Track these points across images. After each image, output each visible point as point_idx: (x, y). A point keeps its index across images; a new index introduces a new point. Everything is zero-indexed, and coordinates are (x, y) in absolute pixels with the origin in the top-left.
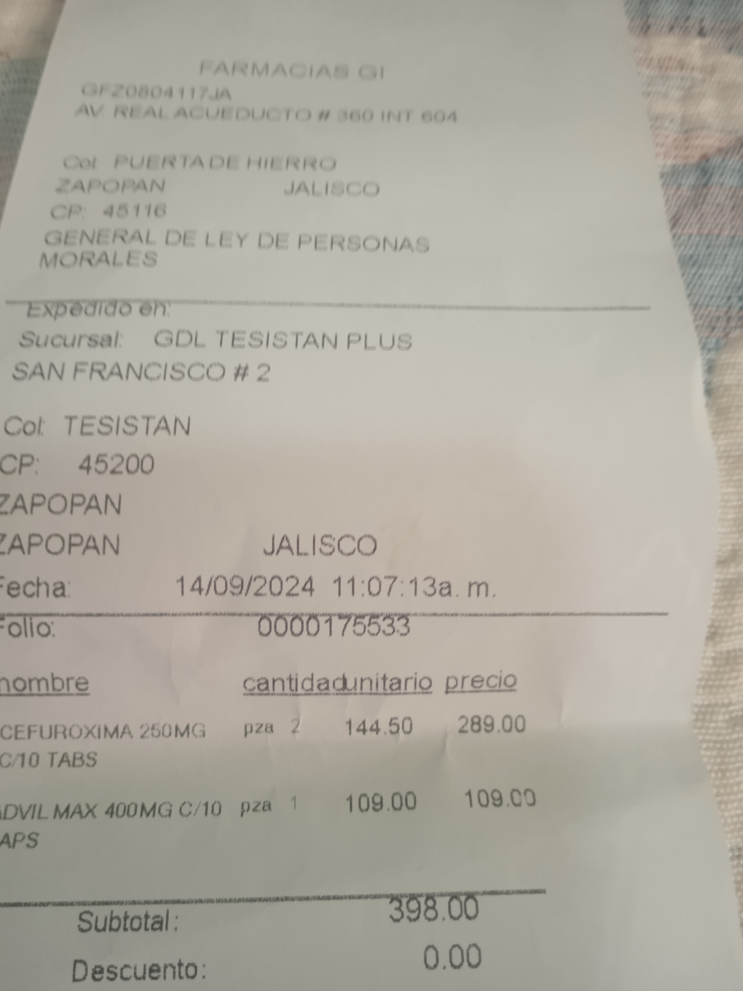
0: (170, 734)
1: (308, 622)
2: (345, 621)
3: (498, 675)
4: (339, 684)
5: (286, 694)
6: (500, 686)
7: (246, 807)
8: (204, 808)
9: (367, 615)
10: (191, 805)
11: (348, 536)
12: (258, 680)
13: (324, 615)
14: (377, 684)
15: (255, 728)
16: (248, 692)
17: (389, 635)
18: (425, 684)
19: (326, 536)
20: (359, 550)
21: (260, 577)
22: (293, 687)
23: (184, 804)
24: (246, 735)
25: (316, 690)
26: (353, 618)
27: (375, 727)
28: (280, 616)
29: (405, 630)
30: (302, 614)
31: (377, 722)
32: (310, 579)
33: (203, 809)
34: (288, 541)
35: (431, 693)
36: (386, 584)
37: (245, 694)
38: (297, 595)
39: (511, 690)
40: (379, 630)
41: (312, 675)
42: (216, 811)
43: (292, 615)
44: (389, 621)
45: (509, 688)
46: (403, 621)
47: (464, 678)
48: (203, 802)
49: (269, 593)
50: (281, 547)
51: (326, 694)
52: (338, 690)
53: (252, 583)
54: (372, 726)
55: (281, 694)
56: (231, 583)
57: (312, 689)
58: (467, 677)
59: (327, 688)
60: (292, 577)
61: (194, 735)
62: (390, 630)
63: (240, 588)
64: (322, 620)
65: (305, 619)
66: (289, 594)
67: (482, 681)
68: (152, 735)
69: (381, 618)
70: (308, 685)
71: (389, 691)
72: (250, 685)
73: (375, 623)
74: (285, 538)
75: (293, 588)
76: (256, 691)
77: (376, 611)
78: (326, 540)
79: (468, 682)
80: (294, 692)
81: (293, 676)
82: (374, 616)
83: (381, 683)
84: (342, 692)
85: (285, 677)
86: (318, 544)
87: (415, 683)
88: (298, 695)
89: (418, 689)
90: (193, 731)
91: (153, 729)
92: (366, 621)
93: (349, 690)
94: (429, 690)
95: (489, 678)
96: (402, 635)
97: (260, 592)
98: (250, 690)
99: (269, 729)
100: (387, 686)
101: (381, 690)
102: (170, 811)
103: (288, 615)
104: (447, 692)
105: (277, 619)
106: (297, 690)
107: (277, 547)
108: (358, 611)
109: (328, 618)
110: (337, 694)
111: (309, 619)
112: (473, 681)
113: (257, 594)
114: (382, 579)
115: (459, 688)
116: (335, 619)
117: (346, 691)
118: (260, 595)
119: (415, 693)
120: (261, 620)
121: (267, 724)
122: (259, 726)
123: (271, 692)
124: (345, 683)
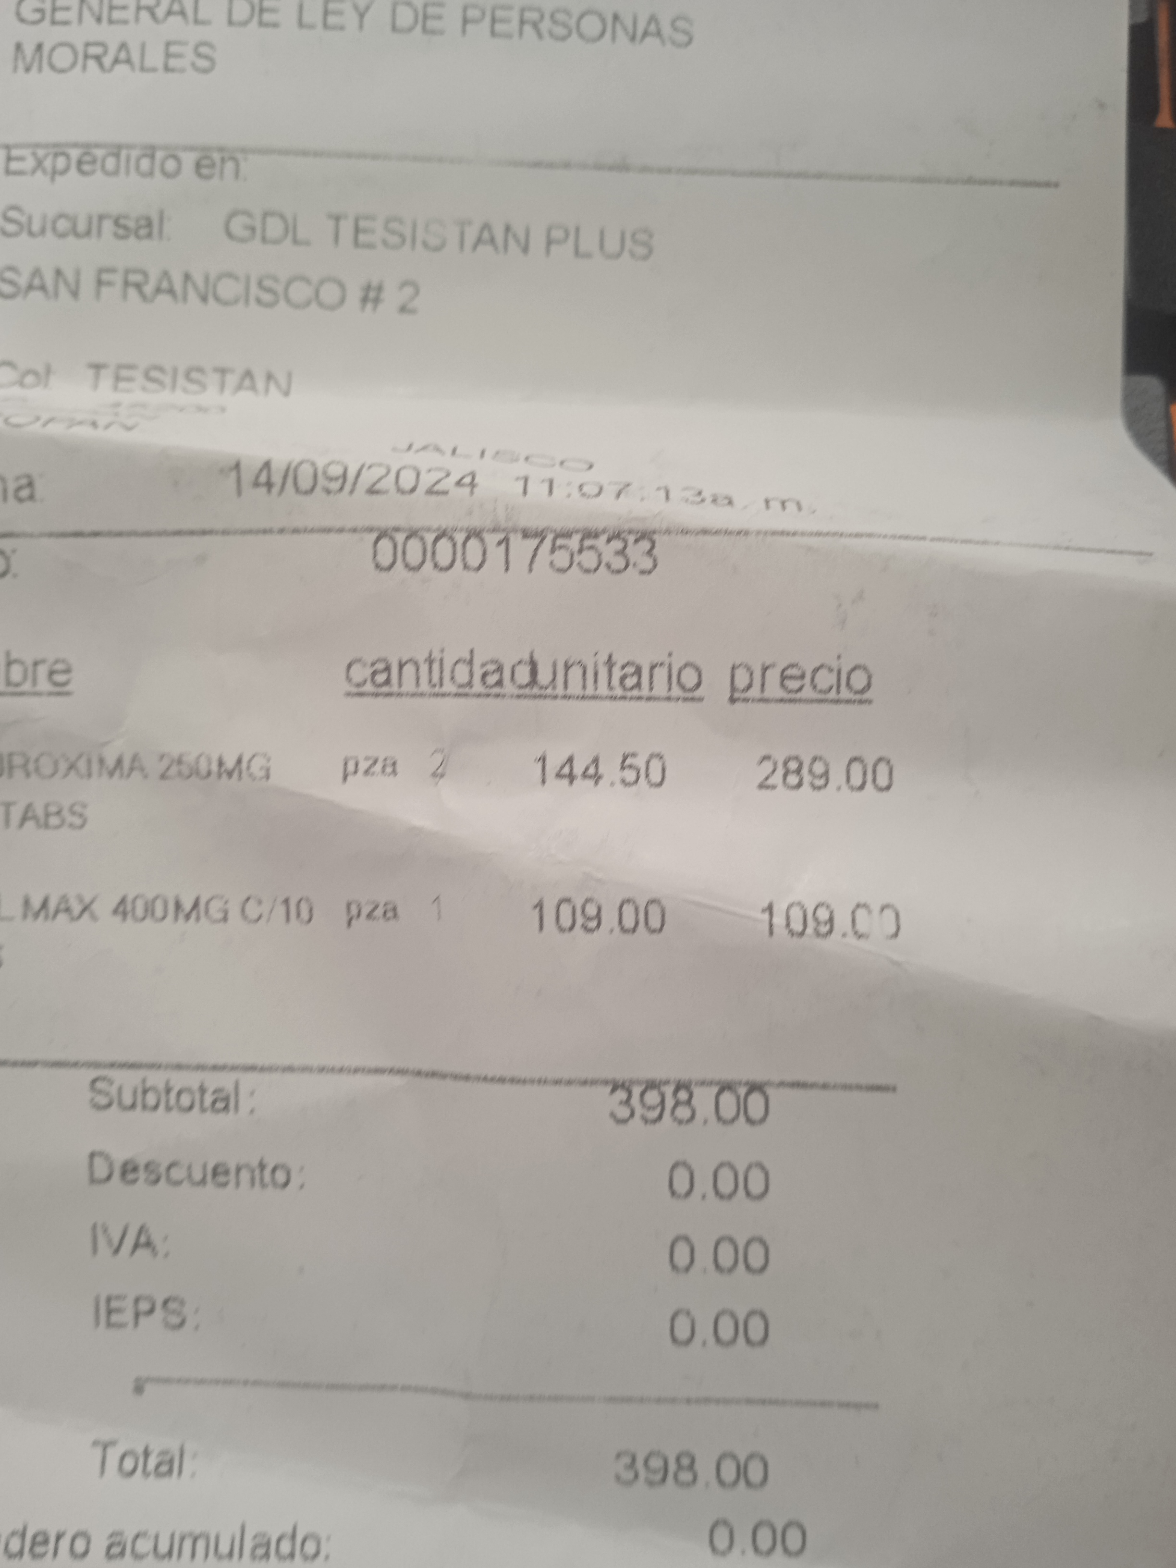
0: (209, 772)
1: (464, 544)
2: (534, 543)
3: (834, 665)
4: (523, 674)
5: (422, 695)
6: (838, 692)
7: (354, 911)
9: (577, 532)
12: (372, 664)
14: (596, 674)
15: (363, 765)
16: (354, 690)
17: (619, 571)
18: (690, 678)
21: (379, 464)
24: (345, 778)
25: (478, 687)
26: (550, 537)
27: (592, 771)
28: (412, 534)
29: (648, 563)
30: (455, 530)
31: (596, 761)
32: (472, 473)
35: (701, 699)
37: (348, 694)
38: (446, 493)
39: (861, 702)
40: (599, 563)
41: (472, 652)
42: (305, 913)
43: (435, 531)
44: (618, 545)
45: (858, 697)
46: (645, 545)
47: (765, 669)
48: (281, 897)
49: (393, 489)
51: (497, 696)
52: (521, 687)
53: (363, 474)
54: (587, 769)
55: (414, 695)
56: (325, 474)
57: (470, 684)
58: (773, 666)
59: (499, 683)
61: (251, 776)
62: (618, 562)
63: (340, 481)
64: (491, 539)
65: (459, 537)
66: (430, 492)
67: (802, 677)
68: (179, 773)
69: (604, 538)
70: (462, 674)
71: (619, 692)
72: (357, 674)
73: (592, 547)
75: (438, 484)
76: (368, 688)
77: (594, 524)
79: (773, 676)
80: (437, 689)
81: (436, 655)
82: (589, 534)
83: (603, 672)
84: (527, 691)
85: (421, 657)
87: (670, 677)
88: (444, 695)
89: (676, 691)
90: (249, 768)
91: (180, 762)
92: (574, 543)
93: (541, 688)
94: (698, 693)
95: (816, 671)
96: (644, 572)
97: (377, 487)
98: (358, 685)
99: (389, 770)
100: (615, 681)
101: (603, 690)
103: (428, 530)
104: (733, 700)
105: (408, 538)
106: (442, 685)
108: (560, 524)
109: (501, 536)
110: (519, 696)
111: (468, 538)
112: (783, 678)
113: (371, 491)
115: (755, 692)
116: (516, 541)
117: (536, 691)
118: (377, 492)
119: (668, 699)
120: (378, 539)
121: (385, 760)
122: (370, 762)
123: (395, 688)
124: (534, 672)
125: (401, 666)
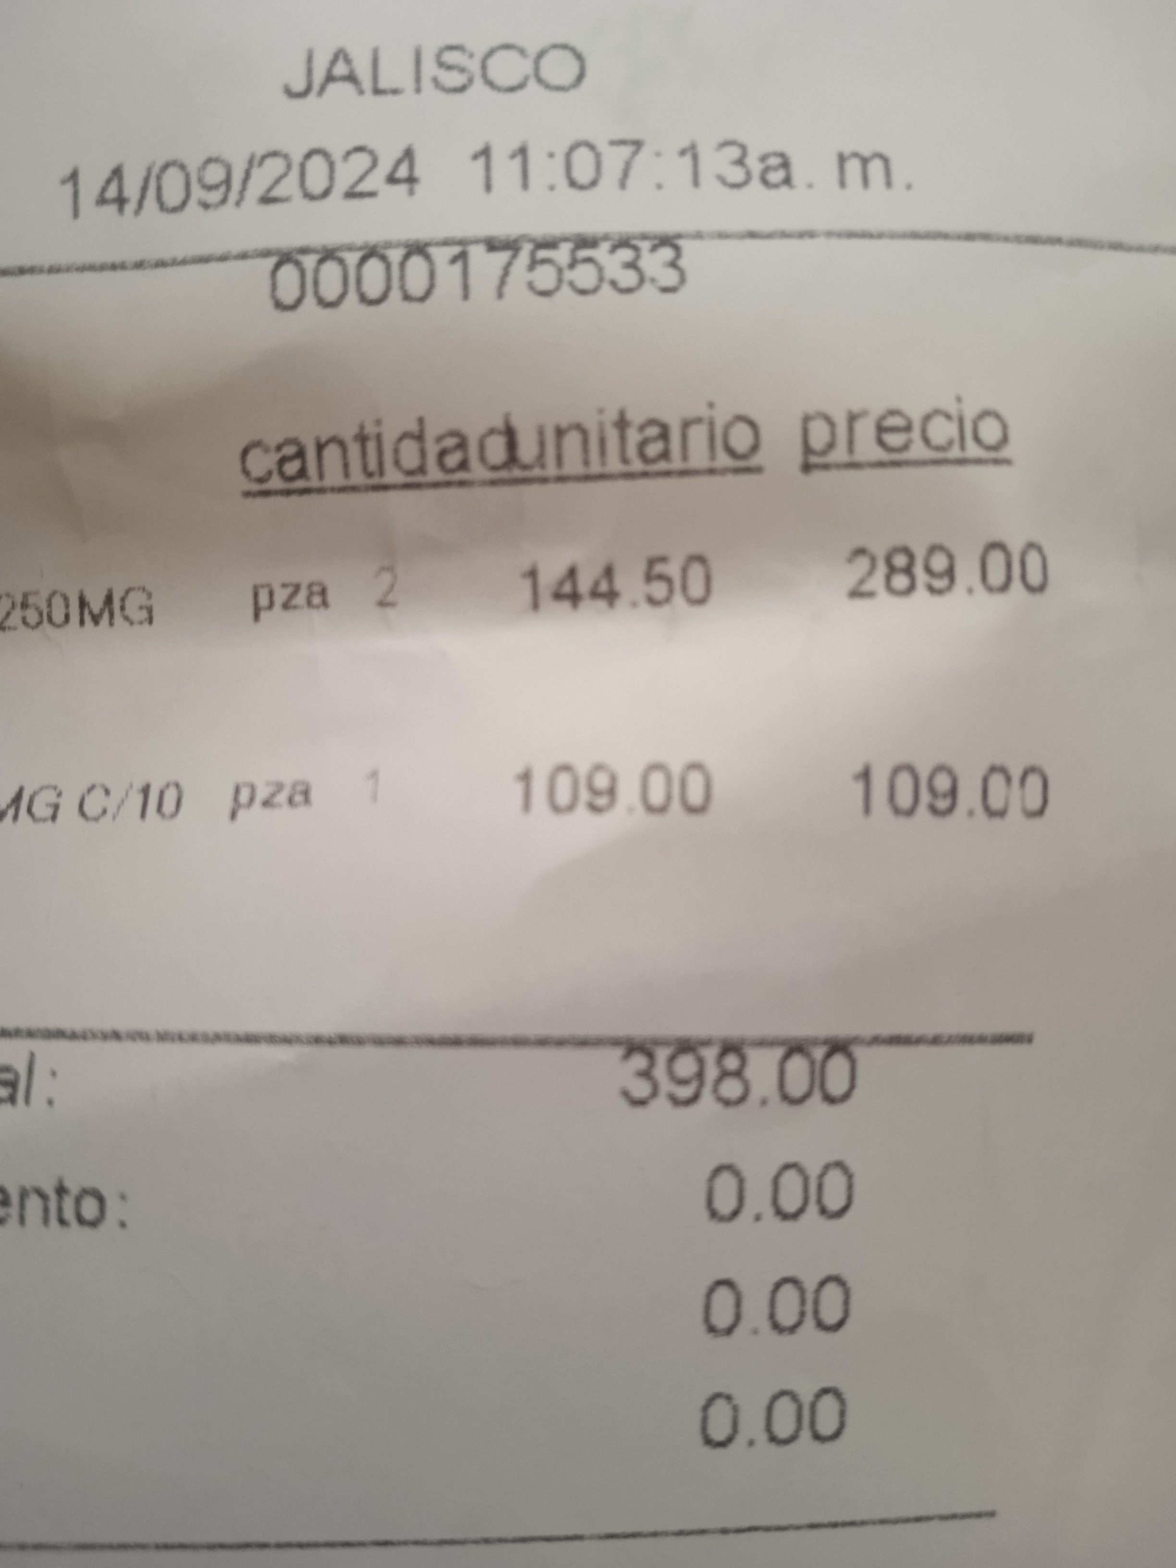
0: (67, 617)
1: (402, 265)
2: (503, 257)
3: (953, 409)
4: (497, 450)
5: (354, 489)
6: (963, 447)
7: (244, 796)
8: (140, 798)
9: (566, 239)
10: (107, 792)
11: (507, 47)
12: (279, 448)
13: (446, 243)
14: (602, 441)
15: (281, 596)
16: (256, 487)
17: (629, 291)
18: (741, 438)
19: (451, 48)
20: (540, 80)
21: (274, 154)
22: (373, 466)
23: (91, 789)
24: (257, 616)
25: (434, 474)
26: (527, 248)
27: (604, 586)
28: (328, 254)
29: (670, 277)
30: (389, 245)
31: (609, 572)
32: (409, 154)
33: (137, 800)
34: (348, 61)
35: (758, 470)
36: (614, 158)
37: (247, 494)
38: (372, 194)
39: (996, 462)
40: (601, 279)
41: (421, 421)
42: (169, 805)
43: (360, 249)
44: (626, 254)
45: (992, 455)
46: (667, 253)
47: (852, 418)
48: (139, 784)
49: (297, 193)
50: (330, 78)
51: (462, 484)
52: (495, 468)
53: (255, 172)
54: (597, 584)
55: (342, 490)
56: (200, 180)
57: (421, 470)
58: (864, 414)
59: (463, 465)
60: (360, 149)
61: (127, 618)
62: (629, 278)
63: (223, 189)
64: (441, 255)
65: (395, 256)
66: (351, 194)
67: (908, 428)
68: (25, 622)
69: (605, 246)
70: (410, 455)
71: (637, 466)
72: (260, 463)
73: (589, 260)
74: (341, 55)
75: (361, 179)
76: (276, 483)
77: (589, 228)
78: (450, 57)
79: (865, 430)
80: (375, 480)
81: (371, 429)
82: (585, 242)
83: (612, 436)
84: (504, 474)
85: (348, 433)
86: (429, 68)
87: (712, 438)
88: (385, 488)
89: (723, 460)
90: (123, 608)
91: (25, 605)
92: (562, 254)
93: (526, 467)
94: (754, 461)
95: (927, 418)
96: (665, 290)
97: (275, 193)
98: (260, 480)
99: (316, 600)
100: (632, 451)
101: (614, 465)
102: (56, 807)
103: (350, 248)
104: (807, 468)
105: (321, 261)
106: (381, 473)
107: (319, 76)
108: (540, 229)
109: (456, 250)
110: (493, 483)
111: (407, 257)
112: (881, 429)
113: (267, 200)
114: (603, 146)
115: (840, 454)
116: (477, 253)
117: (517, 473)
118: (275, 200)
119: (711, 471)
120: (278, 266)
121: (310, 586)
122: (290, 590)
123: (314, 483)
124: (512, 445)
125: (320, 447)
